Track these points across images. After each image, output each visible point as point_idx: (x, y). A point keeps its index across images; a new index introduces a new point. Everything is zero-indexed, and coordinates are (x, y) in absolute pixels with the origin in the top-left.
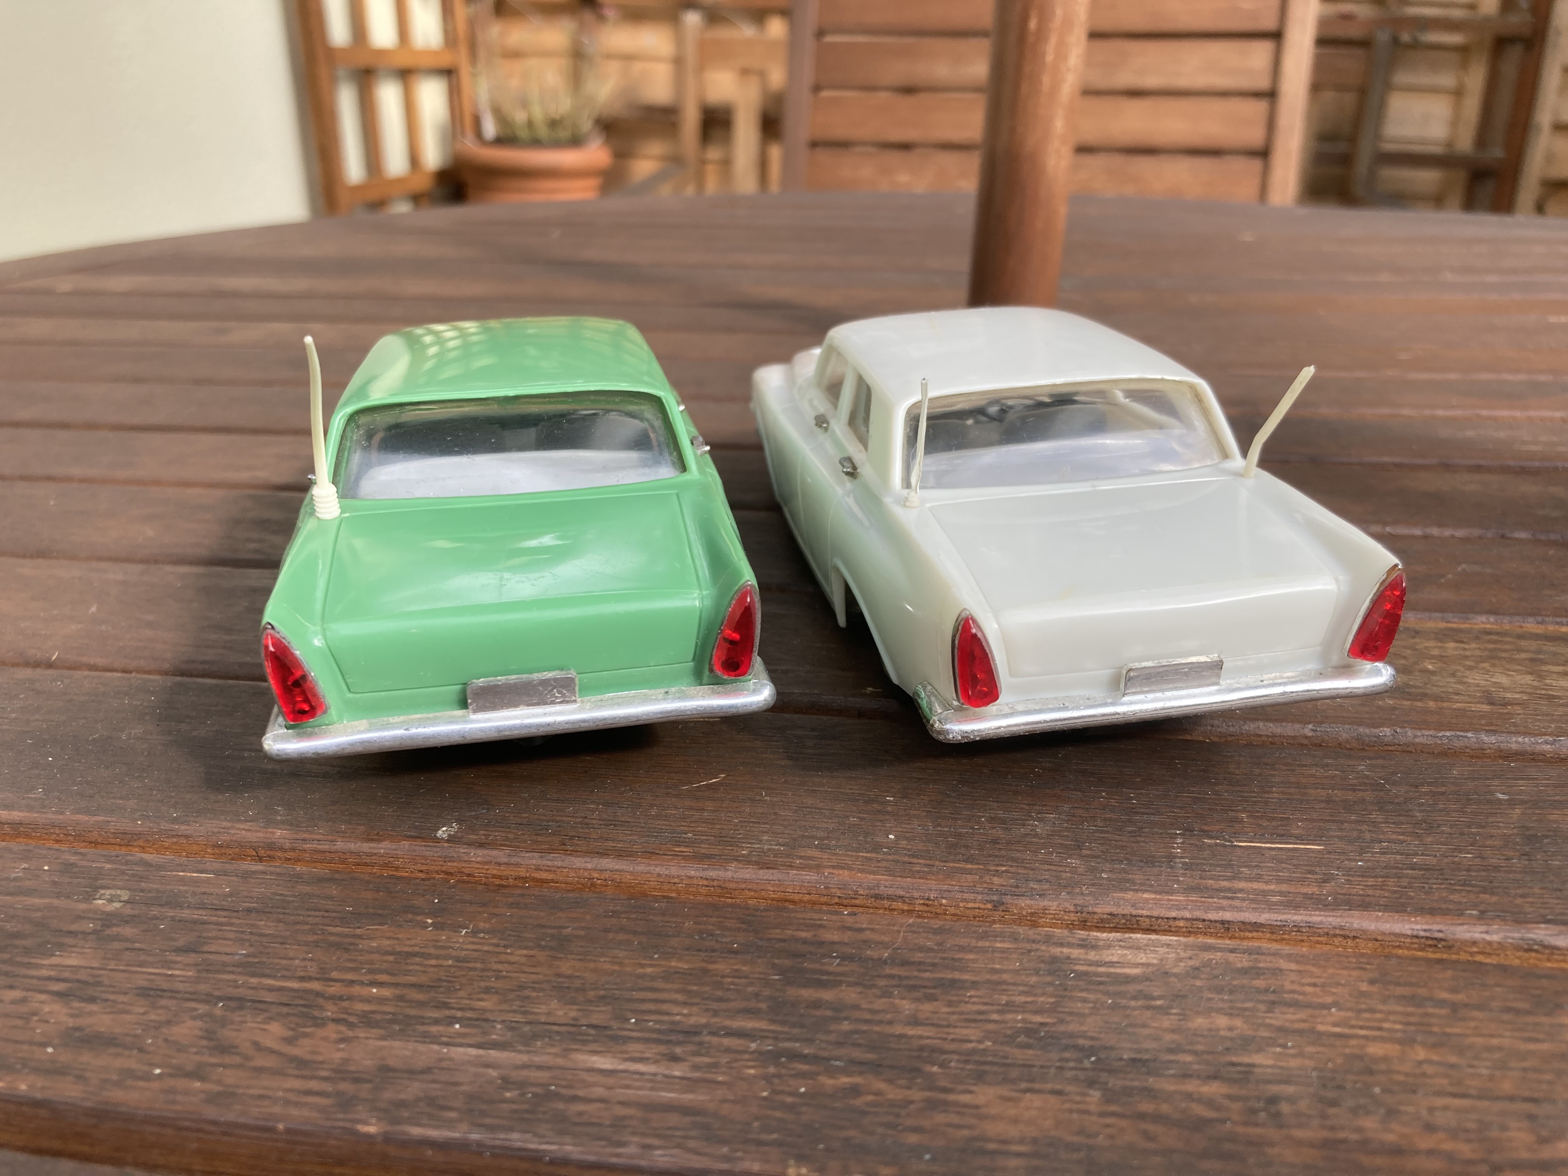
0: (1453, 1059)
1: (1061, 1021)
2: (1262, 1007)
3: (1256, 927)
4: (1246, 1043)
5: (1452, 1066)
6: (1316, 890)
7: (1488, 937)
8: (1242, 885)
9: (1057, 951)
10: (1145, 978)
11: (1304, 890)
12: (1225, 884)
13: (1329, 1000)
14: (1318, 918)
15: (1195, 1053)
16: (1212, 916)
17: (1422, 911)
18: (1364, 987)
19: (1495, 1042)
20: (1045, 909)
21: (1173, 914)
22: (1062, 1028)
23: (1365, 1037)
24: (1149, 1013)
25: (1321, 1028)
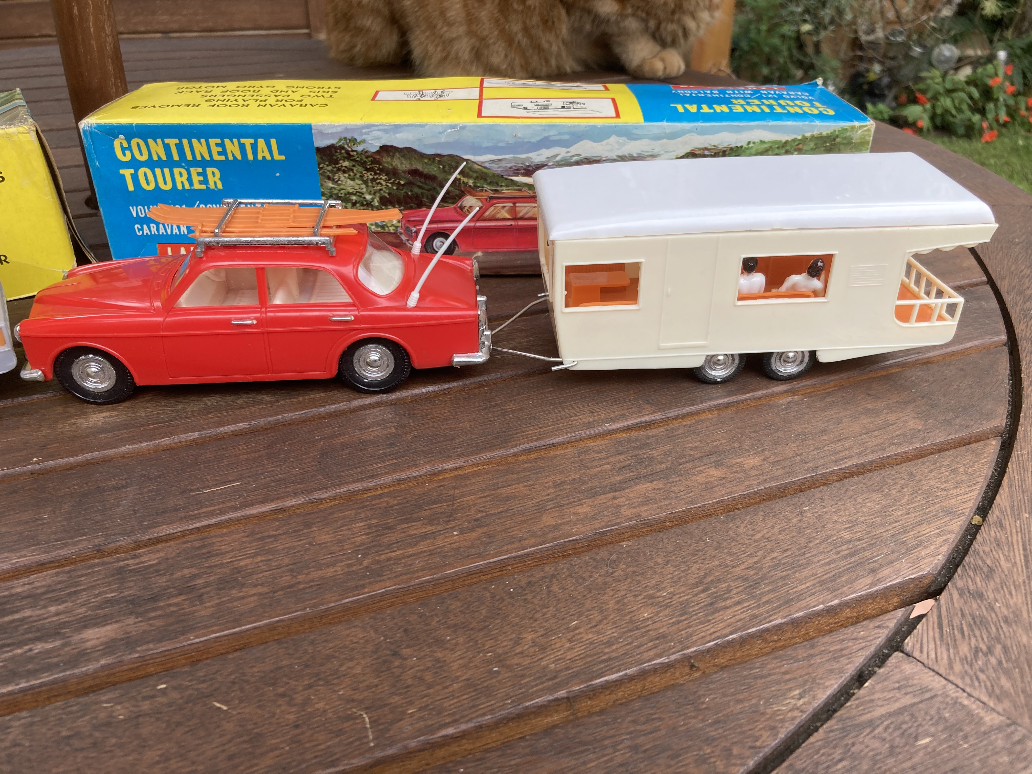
0: (271, 557)
1: (121, 593)
2: (203, 560)
3: (209, 526)
4: (194, 577)
5: (269, 560)
6: (233, 503)
7: (297, 503)
8: (204, 510)
9: (121, 564)
10: (159, 563)
11: (228, 505)
12: (197, 512)
13: (229, 549)
14: (233, 515)
15: (175, 587)
16: (191, 527)
17: (273, 500)
18: (244, 540)
19: (287, 545)
20: (120, 546)
21: (175, 531)
22: (122, 595)
23: (240, 560)
24: (158, 577)
25: (225, 561)
